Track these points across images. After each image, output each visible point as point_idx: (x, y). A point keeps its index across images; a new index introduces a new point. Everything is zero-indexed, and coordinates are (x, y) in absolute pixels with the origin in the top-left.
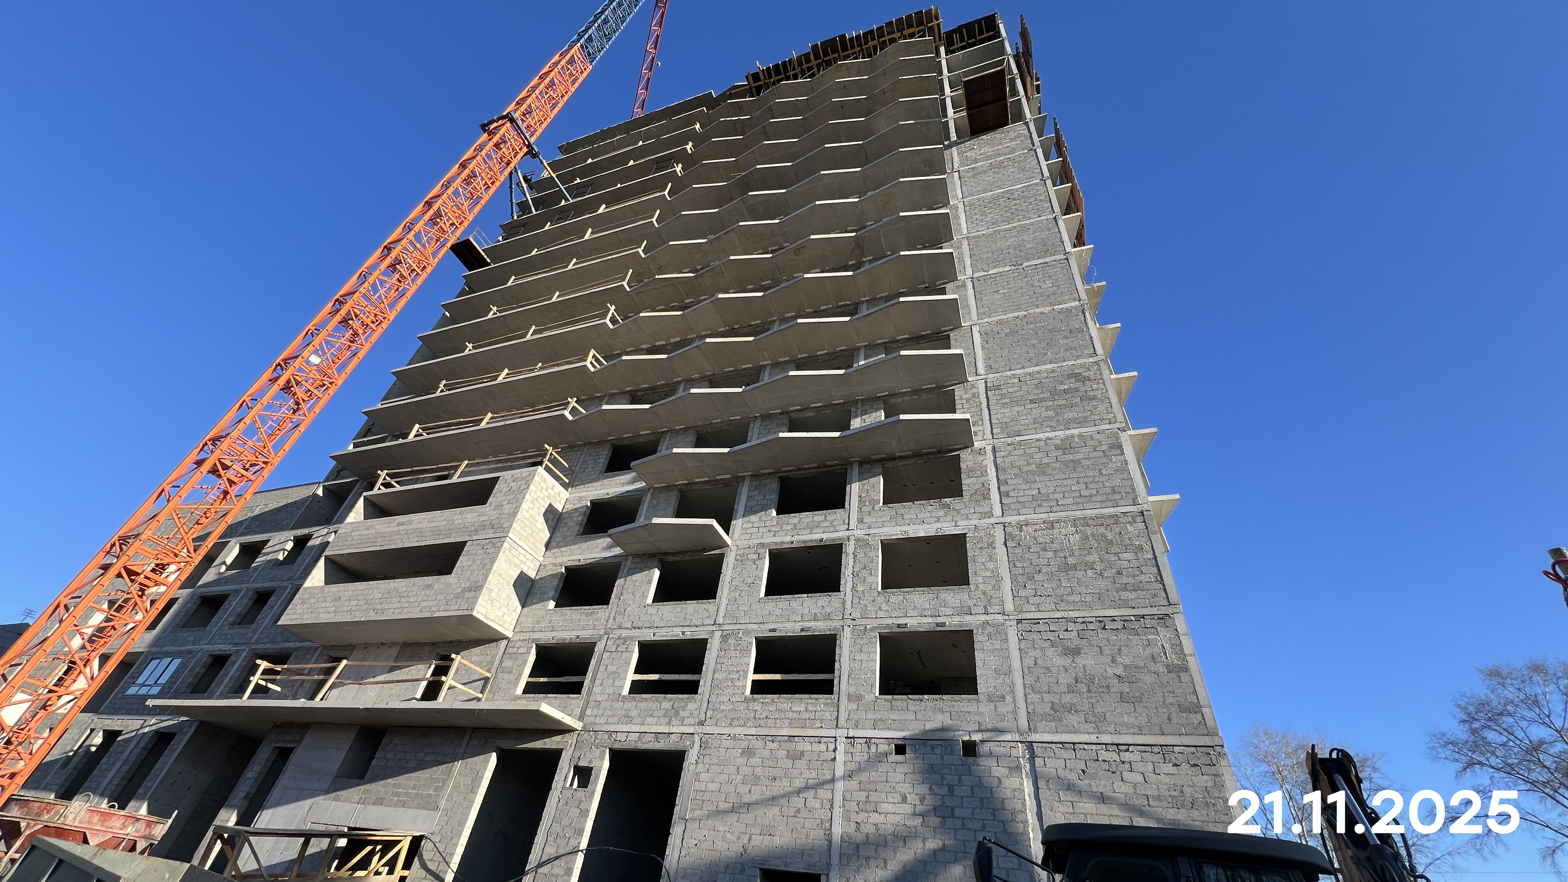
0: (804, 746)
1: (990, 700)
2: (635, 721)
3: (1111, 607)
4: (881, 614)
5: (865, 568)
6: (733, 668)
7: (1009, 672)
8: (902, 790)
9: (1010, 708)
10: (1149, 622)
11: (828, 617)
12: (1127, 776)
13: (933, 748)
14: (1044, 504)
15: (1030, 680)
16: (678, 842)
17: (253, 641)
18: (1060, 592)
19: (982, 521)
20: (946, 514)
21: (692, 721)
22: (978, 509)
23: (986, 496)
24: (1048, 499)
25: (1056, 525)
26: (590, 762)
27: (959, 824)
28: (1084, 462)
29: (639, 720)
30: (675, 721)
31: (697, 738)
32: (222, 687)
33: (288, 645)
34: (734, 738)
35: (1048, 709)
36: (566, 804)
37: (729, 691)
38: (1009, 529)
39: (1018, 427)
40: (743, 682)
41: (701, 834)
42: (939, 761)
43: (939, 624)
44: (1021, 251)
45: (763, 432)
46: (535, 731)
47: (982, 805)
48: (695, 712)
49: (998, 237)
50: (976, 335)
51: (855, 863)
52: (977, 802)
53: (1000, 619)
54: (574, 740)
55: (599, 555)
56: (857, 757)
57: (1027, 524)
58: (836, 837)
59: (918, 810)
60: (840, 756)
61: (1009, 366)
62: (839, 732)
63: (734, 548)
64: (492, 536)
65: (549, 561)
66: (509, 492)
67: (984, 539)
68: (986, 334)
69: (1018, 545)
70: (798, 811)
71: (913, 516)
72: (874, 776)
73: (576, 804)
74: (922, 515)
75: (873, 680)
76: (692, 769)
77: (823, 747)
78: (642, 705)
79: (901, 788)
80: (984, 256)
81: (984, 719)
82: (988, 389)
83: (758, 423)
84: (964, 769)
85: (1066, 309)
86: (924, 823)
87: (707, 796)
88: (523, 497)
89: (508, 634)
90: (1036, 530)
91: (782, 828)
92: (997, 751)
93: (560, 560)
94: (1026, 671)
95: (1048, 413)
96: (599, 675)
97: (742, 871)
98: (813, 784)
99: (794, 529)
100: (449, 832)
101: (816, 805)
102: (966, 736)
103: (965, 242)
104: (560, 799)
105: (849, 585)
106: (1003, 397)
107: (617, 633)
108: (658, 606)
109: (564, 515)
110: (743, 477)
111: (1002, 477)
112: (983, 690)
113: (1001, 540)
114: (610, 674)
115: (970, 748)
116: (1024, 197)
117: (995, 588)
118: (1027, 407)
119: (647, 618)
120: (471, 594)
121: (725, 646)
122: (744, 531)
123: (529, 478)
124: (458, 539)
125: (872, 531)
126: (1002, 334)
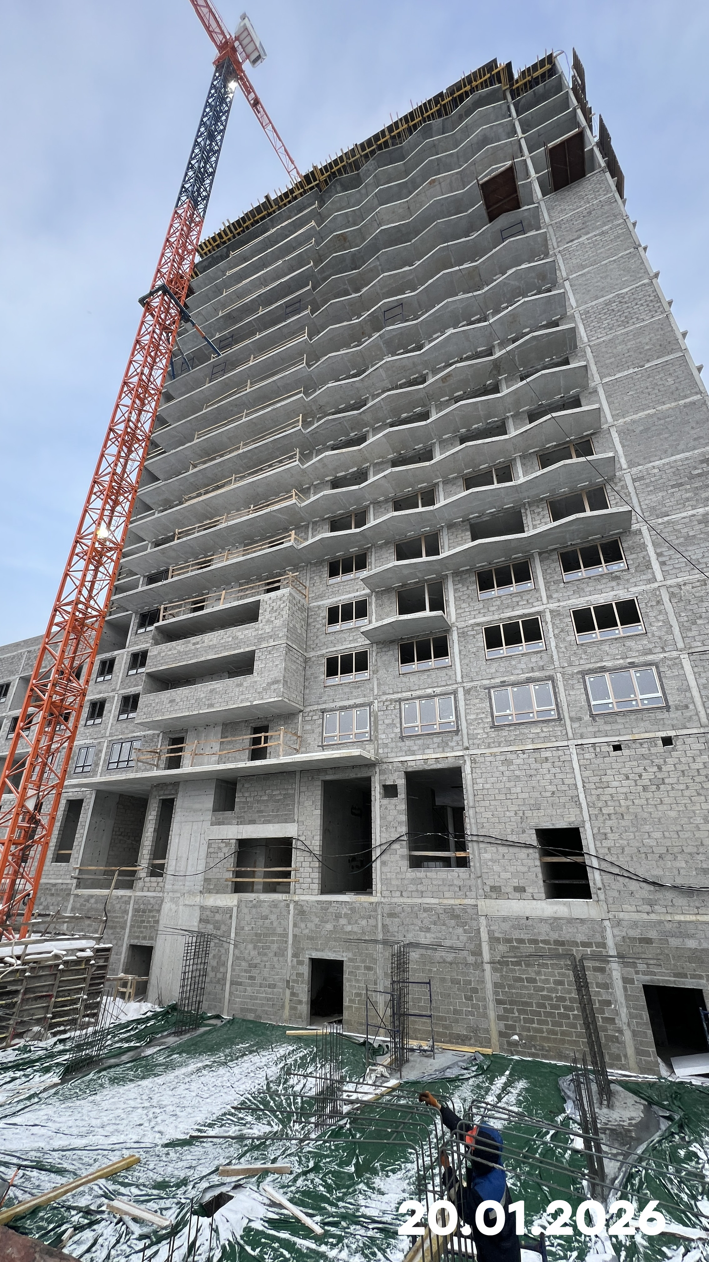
0: (545, 754)
1: (677, 709)
2: (417, 752)
4: (582, 662)
5: (562, 631)
6: (479, 711)
7: (688, 689)
9: (693, 713)
11: (542, 668)
13: (641, 744)
14: (696, 567)
15: (703, 693)
16: (473, 821)
17: (108, 734)
19: (648, 586)
20: (618, 584)
21: (460, 748)
22: (644, 577)
23: (649, 566)
24: (699, 563)
26: (394, 781)
27: (669, 788)
29: (420, 752)
30: (446, 749)
31: (466, 758)
32: (100, 768)
33: (135, 734)
34: (494, 755)
36: (386, 808)
37: (481, 725)
38: (671, 590)
39: (664, 509)
40: (490, 719)
41: (489, 814)
42: (647, 752)
43: (630, 663)
44: (640, 353)
45: (452, 537)
46: (347, 767)
47: (684, 775)
48: (460, 743)
49: (617, 342)
50: (615, 435)
51: (601, 818)
52: (680, 773)
53: (675, 654)
54: (377, 770)
55: (349, 646)
56: (587, 756)
57: (685, 584)
58: (584, 805)
59: (639, 783)
60: (575, 757)
61: (648, 459)
62: (570, 742)
63: (455, 629)
64: (273, 644)
65: (312, 654)
66: (272, 610)
67: (652, 598)
68: (624, 433)
69: (681, 600)
70: (553, 793)
71: (592, 588)
72: (602, 766)
73: (393, 807)
74: (599, 587)
75: (587, 707)
76: (469, 777)
77: (560, 753)
78: (419, 742)
79: (624, 771)
80: (608, 361)
81: (675, 722)
82: (634, 480)
83: (445, 531)
84: (667, 754)
85: (690, 403)
86: (644, 790)
87: (485, 792)
88: (285, 613)
89: (302, 708)
90: (693, 588)
91: (545, 804)
92: (688, 740)
93: (319, 653)
94: (701, 687)
95: (688, 495)
96: (380, 727)
97: (524, 832)
98: (560, 776)
99: (498, 609)
100: (309, 833)
101: (565, 788)
102: (664, 734)
103: (588, 350)
104: (381, 806)
105: (553, 644)
106: (647, 485)
107: (384, 698)
108: (408, 676)
109: (310, 621)
110: (446, 575)
111: (658, 551)
112: (670, 703)
113: (665, 597)
114: (387, 725)
115: (667, 741)
116: (635, 299)
117: (667, 633)
118: (669, 491)
119: (403, 685)
120: (276, 686)
121: (468, 697)
122: (458, 616)
123: (284, 599)
124: (247, 650)
125: (562, 604)
126: (638, 431)
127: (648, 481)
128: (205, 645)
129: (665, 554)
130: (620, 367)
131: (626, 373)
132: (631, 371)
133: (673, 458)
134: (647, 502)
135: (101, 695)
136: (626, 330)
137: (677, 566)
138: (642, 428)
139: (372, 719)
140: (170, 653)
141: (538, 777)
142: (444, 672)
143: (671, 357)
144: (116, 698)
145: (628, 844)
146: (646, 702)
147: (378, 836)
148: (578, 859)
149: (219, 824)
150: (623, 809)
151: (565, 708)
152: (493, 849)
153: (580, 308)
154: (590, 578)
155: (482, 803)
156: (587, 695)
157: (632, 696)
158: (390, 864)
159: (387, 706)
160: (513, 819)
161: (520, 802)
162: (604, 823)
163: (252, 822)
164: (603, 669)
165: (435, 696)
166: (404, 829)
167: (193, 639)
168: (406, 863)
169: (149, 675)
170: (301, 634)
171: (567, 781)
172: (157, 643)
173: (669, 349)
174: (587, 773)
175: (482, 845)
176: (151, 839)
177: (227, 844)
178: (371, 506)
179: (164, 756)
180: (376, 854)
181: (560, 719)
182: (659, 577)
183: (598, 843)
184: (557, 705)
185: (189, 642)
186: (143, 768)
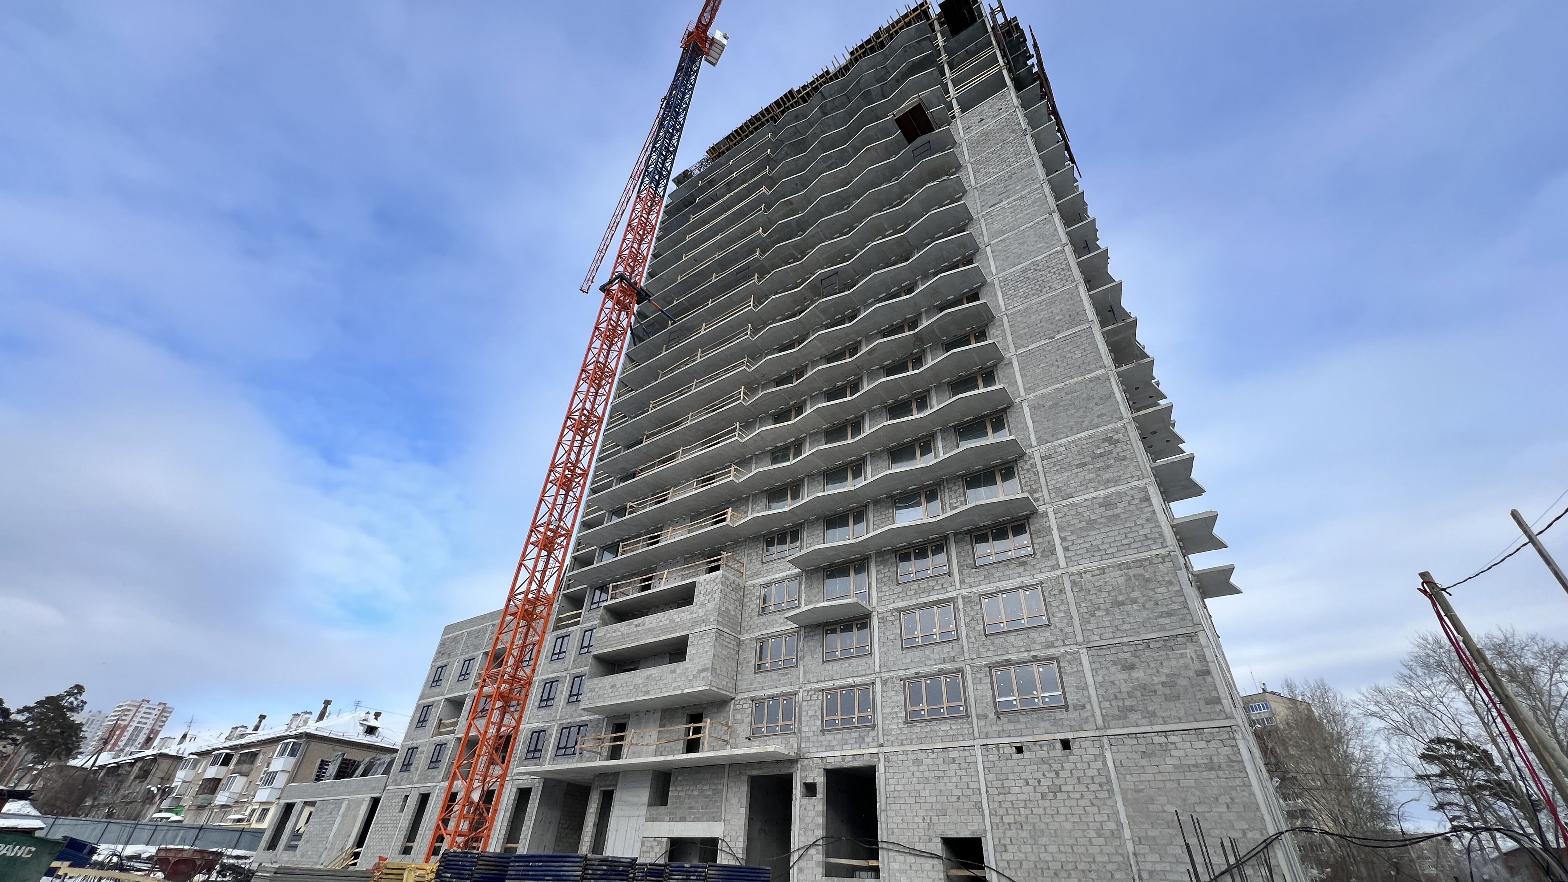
0: (954, 754)
1: (1075, 709)
2: (836, 748)
3: (1153, 632)
4: (990, 653)
5: (972, 619)
6: (893, 704)
7: (1086, 688)
8: (1024, 777)
9: (1089, 714)
10: (1180, 639)
11: (953, 660)
12: (1174, 753)
13: (1041, 746)
14: (1097, 554)
15: (1101, 691)
16: (884, 826)
17: (558, 718)
18: (1116, 623)
19: (1052, 573)
20: (1025, 570)
21: (876, 744)
22: (1049, 563)
23: (1053, 552)
24: (1099, 550)
25: (1107, 570)
26: (814, 779)
27: (1065, 796)
28: (1123, 516)
29: (838, 748)
30: (863, 746)
31: (881, 756)
32: (549, 754)
33: (583, 718)
34: (905, 753)
35: (1116, 712)
36: (805, 809)
37: (895, 721)
38: (1073, 578)
39: (1069, 491)
40: (903, 714)
41: (898, 820)
42: (1047, 755)
43: (1033, 657)
44: (1052, 324)
45: (876, 515)
46: (771, 762)
47: (1079, 782)
48: (876, 738)
49: (1031, 311)
50: (1026, 409)
51: (1001, 828)
52: (1076, 781)
53: (1074, 648)
54: (799, 766)
55: (780, 629)
56: (991, 758)
57: (1085, 572)
58: (987, 813)
59: (1039, 789)
60: (980, 759)
61: (1055, 436)
62: (976, 742)
63: (875, 613)
64: (705, 628)
65: (744, 637)
66: (707, 593)
67: (1056, 587)
68: (1034, 409)
69: (1081, 590)
70: (959, 798)
71: (1001, 574)
72: (1005, 770)
73: (812, 808)
74: (1007, 573)
75: (992, 703)
76: (883, 777)
77: (967, 753)
78: (839, 737)
79: (1024, 776)
80: (1023, 332)
81: (1073, 723)
82: (1042, 459)
83: (871, 507)
84: (1063, 759)
85: (1095, 377)
86: (1042, 798)
87: (896, 794)
88: (717, 595)
89: (733, 695)
90: (1093, 576)
91: (949, 811)
92: (1085, 744)
93: (753, 635)
94: (1098, 686)
95: (1091, 476)
96: (803, 719)
97: (930, 840)
98: (965, 779)
99: (915, 593)
100: (734, 834)
101: (969, 792)
102: (1063, 736)
103: (1005, 319)
104: (800, 806)
105: (964, 634)
106: (1055, 465)
107: (808, 687)
108: (831, 663)
109: (746, 600)
110: (870, 554)
111: (1063, 535)
112: (1069, 702)
113: (1068, 586)
114: (811, 717)
115: (1066, 744)
116: (1048, 267)
117: (1068, 625)
118: (1074, 471)
119: (826, 673)
120: (704, 674)
121: (885, 689)
122: (879, 599)
123: (718, 580)
124: (682, 634)
125: (973, 590)
126: (1047, 407)
127: (1055, 460)
128: (645, 627)
129: (1068, 538)
130: (1033, 338)
131: (1038, 344)
132: (1043, 342)
133: (1079, 435)
134: (1053, 482)
135: (555, 675)
136: (1040, 299)
137: (1079, 552)
138: (1051, 403)
139: (797, 710)
140: (614, 635)
141: (946, 780)
142: (865, 659)
143: (1079, 328)
144: (568, 678)
145: (1026, 857)
146: (1047, 700)
147: (797, 840)
148: (978, 873)
149: (654, 820)
150: (1022, 819)
151: (973, 703)
152: (900, 858)
153: (999, 276)
154: (999, 562)
155: (893, 807)
156: (993, 690)
157: (1035, 693)
158: (806, 871)
159: (811, 696)
160: (921, 825)
161: (928, 806)
162: (1004, 833)
163: (683, 819)
164: (1009, 663)
165: (854, 686)
166: (820, 833)
167: (636, 621)
168: (819, 871)
169: (596, 657)
170: (735, 616)
171: (972, 785)
172: (605, 624)
173: (1078, 320)
174: (991, 777)
175: (891, 854)
176: (590, 834)
177: (660, 843)
178: (806, 479)
179: (608, 744)
180: (794, 858)
181: (967, 716)
182: (1063, 563)
183: (998, 855)
184: (965, 700)
185: (632, 624)
186: (588, 756)
